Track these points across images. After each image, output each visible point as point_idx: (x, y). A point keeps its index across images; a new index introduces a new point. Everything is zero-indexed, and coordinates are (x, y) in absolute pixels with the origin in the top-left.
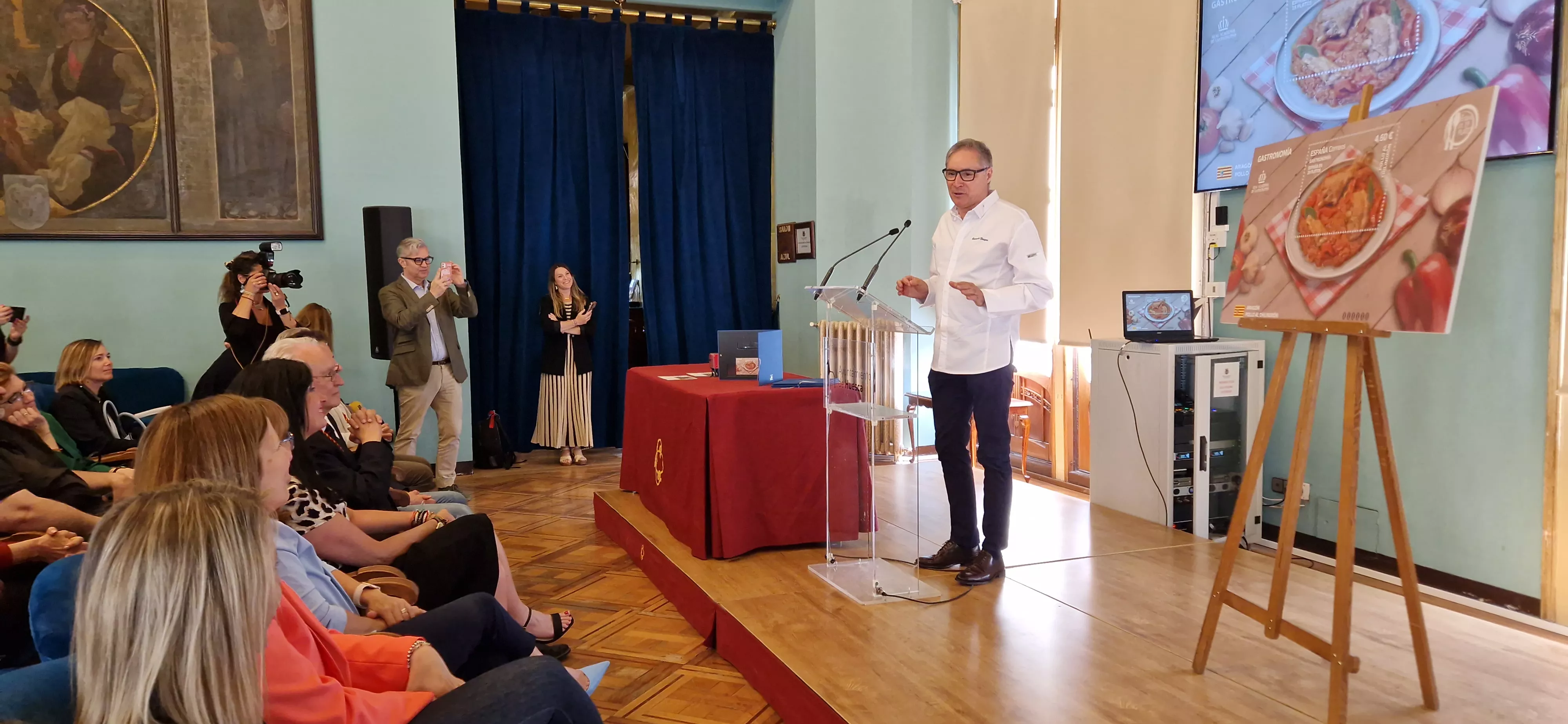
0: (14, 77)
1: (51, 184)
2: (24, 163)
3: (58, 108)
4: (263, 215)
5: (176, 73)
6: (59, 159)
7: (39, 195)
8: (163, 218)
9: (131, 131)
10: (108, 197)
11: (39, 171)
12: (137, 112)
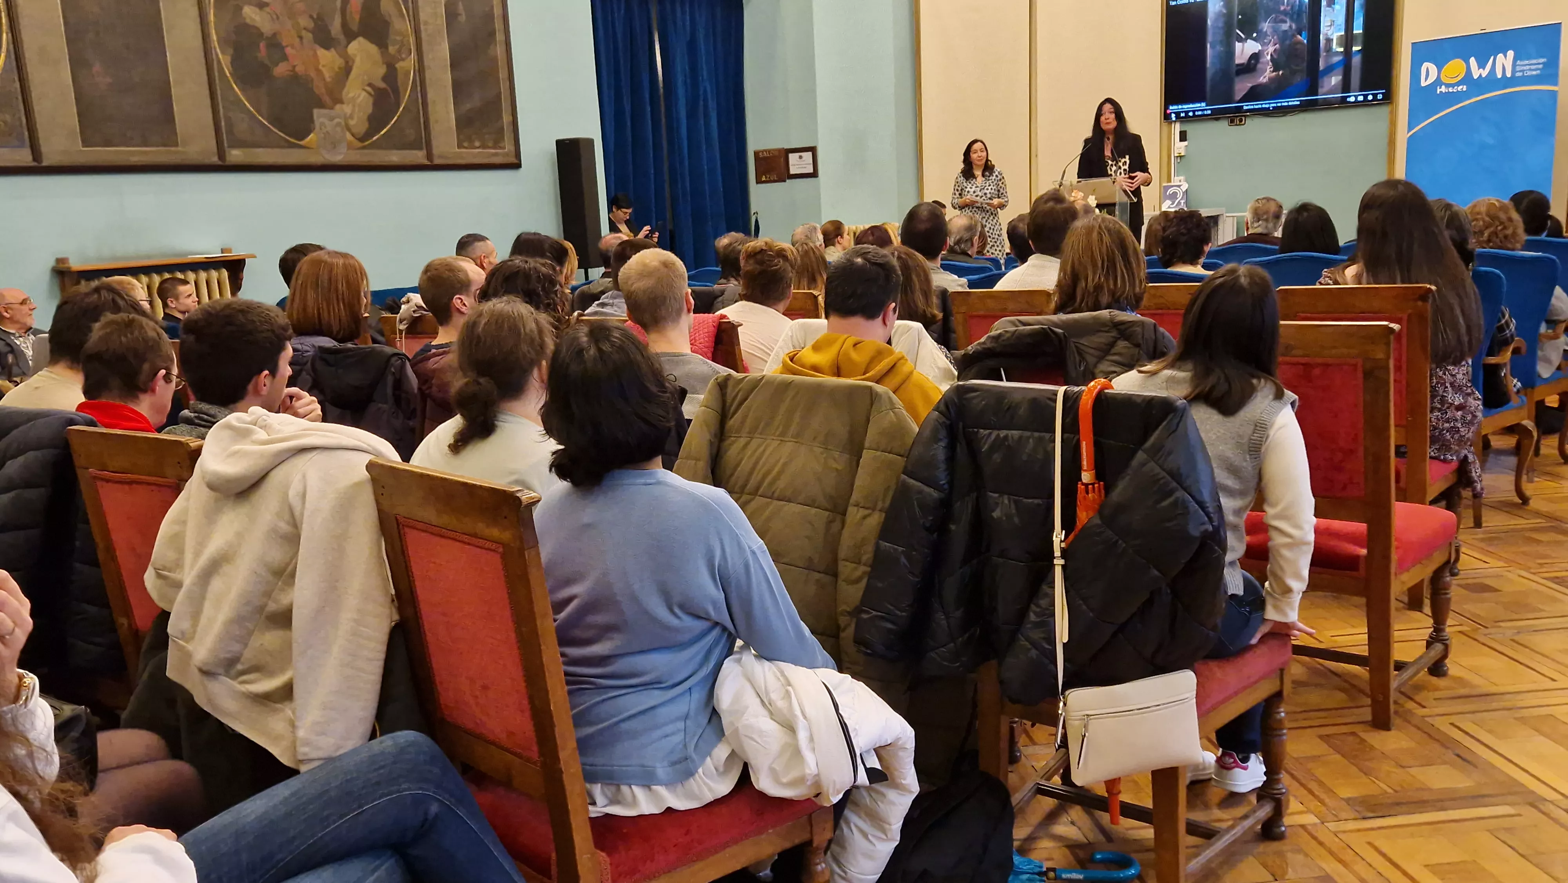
0: (315, 16)
1: (346, 119)
2: (327, 99)
3: (347, 46)
4: (483, 146)
5: (423, 16)
6: (351, 95)
7: (338, 129)
8: (421, 149)
9: (396, 69)
10: (385, 130)
11: (338, 106)
12: (399, 51)
